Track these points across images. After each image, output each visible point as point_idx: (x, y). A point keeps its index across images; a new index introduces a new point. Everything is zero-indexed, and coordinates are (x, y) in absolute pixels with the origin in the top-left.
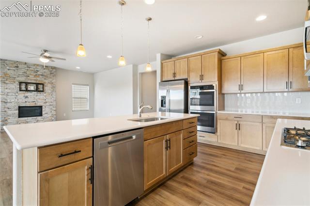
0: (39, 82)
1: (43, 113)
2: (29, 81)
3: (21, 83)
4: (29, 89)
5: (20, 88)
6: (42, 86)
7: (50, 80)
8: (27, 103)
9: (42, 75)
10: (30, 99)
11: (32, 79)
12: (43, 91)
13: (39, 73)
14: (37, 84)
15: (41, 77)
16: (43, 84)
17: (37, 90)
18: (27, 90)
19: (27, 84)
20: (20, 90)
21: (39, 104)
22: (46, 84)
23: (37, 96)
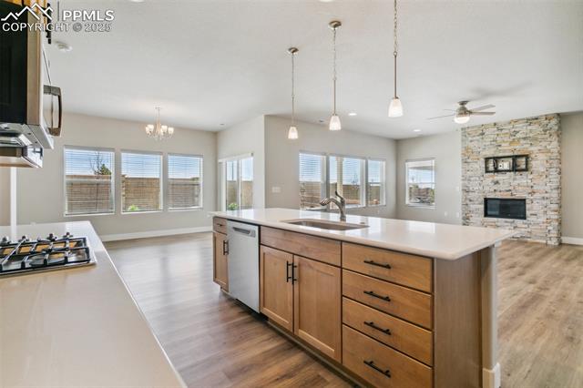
0: (519, 153)
1: (528, 213)
2: (501, 155)
3: (487, 160)
4: (500, 168)
5: (486, 168)
6: (524, 160)
7: (544, 144)
8: (498, 193)
9: (524, 139)
10: (502, 187)
11: (506, 149)
12: (526, 170)
13: (518, 136)
14: (515, 158)
15: (522, 141)
16: (527, 157)
17: (515, 169)
18: (496, 170)
19: (496, 159)
20: (487, 172)
21: (518, 196)
22: (533, 156)
23: (514, 179)
